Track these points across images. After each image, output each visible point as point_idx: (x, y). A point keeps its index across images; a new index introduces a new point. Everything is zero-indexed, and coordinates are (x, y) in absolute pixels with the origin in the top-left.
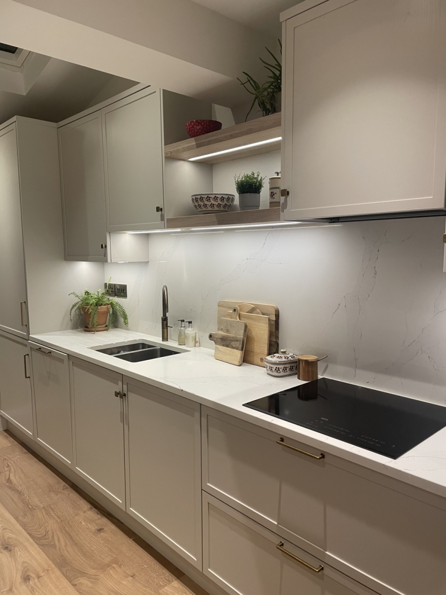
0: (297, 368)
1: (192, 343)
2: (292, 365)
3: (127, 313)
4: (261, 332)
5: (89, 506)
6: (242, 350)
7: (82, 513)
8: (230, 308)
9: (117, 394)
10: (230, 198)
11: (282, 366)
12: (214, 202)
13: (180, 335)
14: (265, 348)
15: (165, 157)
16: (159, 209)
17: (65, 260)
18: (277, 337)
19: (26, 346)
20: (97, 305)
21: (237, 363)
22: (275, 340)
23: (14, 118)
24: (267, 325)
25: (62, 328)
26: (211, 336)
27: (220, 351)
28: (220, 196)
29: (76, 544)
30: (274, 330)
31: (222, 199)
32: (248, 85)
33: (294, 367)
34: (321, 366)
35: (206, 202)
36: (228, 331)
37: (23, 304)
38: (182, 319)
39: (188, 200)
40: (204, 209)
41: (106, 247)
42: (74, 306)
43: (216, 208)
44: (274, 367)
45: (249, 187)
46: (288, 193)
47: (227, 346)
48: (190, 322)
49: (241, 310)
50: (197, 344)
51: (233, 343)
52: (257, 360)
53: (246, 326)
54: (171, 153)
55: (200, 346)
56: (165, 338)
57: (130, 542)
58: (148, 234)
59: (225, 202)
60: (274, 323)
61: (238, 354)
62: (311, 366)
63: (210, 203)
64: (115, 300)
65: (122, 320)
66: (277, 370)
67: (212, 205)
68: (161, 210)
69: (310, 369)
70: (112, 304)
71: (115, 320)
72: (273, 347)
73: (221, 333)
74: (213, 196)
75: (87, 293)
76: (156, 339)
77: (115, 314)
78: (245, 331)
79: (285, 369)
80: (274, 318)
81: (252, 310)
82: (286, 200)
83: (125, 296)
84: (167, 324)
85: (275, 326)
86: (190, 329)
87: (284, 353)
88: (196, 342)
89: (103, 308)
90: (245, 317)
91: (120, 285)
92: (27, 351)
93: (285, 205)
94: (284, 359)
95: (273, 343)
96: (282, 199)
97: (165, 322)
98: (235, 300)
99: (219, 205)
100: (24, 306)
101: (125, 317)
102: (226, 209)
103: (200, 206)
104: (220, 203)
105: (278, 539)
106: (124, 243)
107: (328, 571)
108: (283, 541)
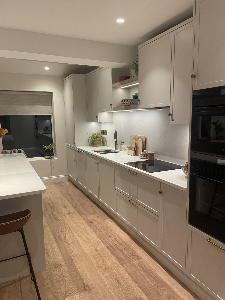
1: (124, 150)
4: (140, 145)
5: (90, 201)
6: (134, 151)
7: (88, 202)
8: (133, 137)
9: (96, 163)
10: (132, 101)
11: (143, 155)
12: (127, 102)
13: (121, 147)
14: (141, 150)
15: (113, 88)
17: (87, 122)
18: (146, 147)
19: (74, 150)
20: (97, 137)
21: (133, 155)
23: (72, 75)
24: (142, 143)
25: (86, 145)
26: (127, 147)
27: (129, 152)
28: (129, 100)
29: (84, 209)
30: (144, 144)
33: (147, 156)
34: (156, 156)
35: (124, 102)
36: (131, 145)
37: (74, 136)
38: (121, 142)
39: (120, 102)
41: (98, 117)
42: (90, 138)
43: (128, 104)
45: (136, 97)
46: (140, 101)
47: (131, 150)
48: (123, 143)
49: (136, 138)
50: (126, 150)
53: (136, 143)
54: (115, 86)
56: (116, 149)
57: (100, 210)
58: (113, 113)
60: (144, 142)
62: (152, 155)
64: (104, 136)
67: (126, 103)
70: (102, 137)
71: (104, 143)
72: (144, 150)
73: (130, 146)
74: (126, 100)
75: (94, 133)
76: (114, 149)
77: (103, 141)
78: (136, 144)
80: (144, 140)
81: (139, 138)
82: (140, 103)
83: (107, 135)
84: (117, 144)
86: (123, 145)
89: (99, 139)
90: (137, 140)
91: (105, 131)
92: (75, 152)
97: (117, 143)
98: (135, 135)
100: (74, 137)
101: (106, 142)
103: (124, 103)
104: (129, 102)
105: (129, 200)
106: (104, 116)
107: (138, 206)
108: (130, 200)
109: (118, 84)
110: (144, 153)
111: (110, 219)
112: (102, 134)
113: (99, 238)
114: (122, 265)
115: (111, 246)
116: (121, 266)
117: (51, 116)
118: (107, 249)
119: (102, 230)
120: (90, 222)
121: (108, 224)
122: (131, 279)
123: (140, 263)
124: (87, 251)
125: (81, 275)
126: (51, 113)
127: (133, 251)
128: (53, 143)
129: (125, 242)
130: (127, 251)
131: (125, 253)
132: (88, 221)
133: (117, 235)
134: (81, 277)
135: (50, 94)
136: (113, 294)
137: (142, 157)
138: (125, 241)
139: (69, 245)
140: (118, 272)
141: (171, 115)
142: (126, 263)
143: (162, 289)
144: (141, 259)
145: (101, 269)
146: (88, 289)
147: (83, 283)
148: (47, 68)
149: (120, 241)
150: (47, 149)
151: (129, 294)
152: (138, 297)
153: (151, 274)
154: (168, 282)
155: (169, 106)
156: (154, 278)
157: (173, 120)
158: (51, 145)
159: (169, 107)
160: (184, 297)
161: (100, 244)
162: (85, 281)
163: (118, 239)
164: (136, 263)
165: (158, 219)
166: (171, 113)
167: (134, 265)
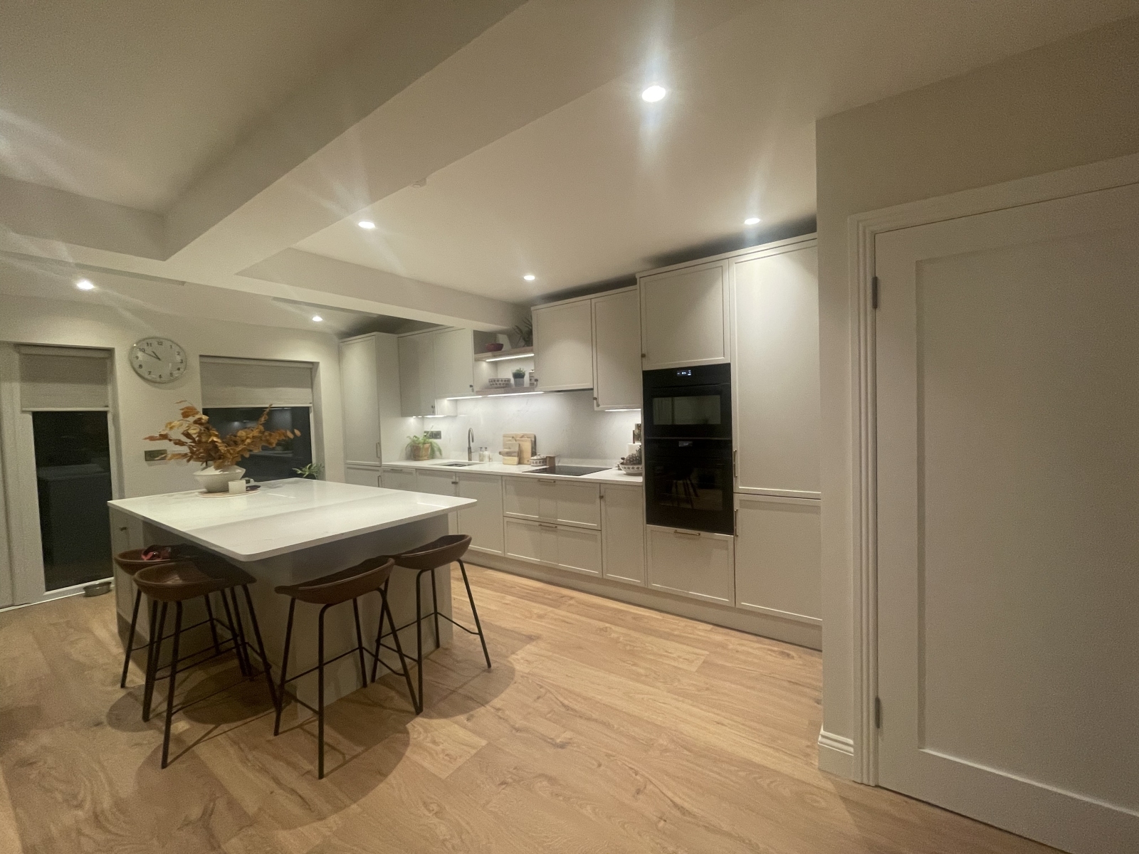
0: (546, 462)
1: (487, 459)
3: (441, 448)
4: (527, 447)
6: (518, 457)
8: (510, 437)
9: (453, 483)
10: (509, 380)
11: (538, 461)
13: (480, 456)
14: (530, 454)
15: (475, 360)
16: (471, 386)
17: (402, 416)
18: (535, 449)
19: (378, 471)
20: (424, 443)
21: (515, 464)
22: (534, 451)
23: (373, 333)
24: (530, 443)
25: (405, 460)
26: (500, 453)
27: (506, 459)
28: (504, 379)
33: (544, 461)
34: (556, 460)
35: (496, 383)
36: (510, 448)
38: (481, 447)
39: (487, 381)
40: (495, 386)
41: (434, 406)
42: (407, 445)
43: (502, 385)
44: (535, 461)
45: (519, 375)
46: (538, 380)
47: (510, 456)
48: (486, 448)
49: (516, 437)
51: (513, 454)
52: (526, 462)
53: (520, 445)
54: (478, 358)
55: (492, 461)
56: (470, 459)
58: (457, 400)
59: (507, 382)
60: (533, 442)
61: (516, 459)
62: (552, 459)
64: (434, 440)
65: (437, 453)
67: (500, 384)
69: (552, 461)
70: (431, 443)
71: (434, 452)
72: (534, 453)
73: (506, 450)
74: (500, 380)
75: (415, 437)
76: (464, 460)
77: (434, 449)
78: (519, 447)
79: (540, 462)
80: (533, 440)
81: (522, 437)
82: (537, 383)
83: (440, 438)
85: (534, 444)
86: (486, 452)
87: (539, 455)
88: (490, 459)
89: (427, 445)
90: (519, 441)
91: (436, 431)
92: (379, 474)
93: (537, 385)
94: (539, 458)
96: (535, 383)
97: (470, 450)
98: (512, 432)
99: (504, 384)
100: (378, 445)
101: (440, 450)
102: (507, 386)
103: (493, 384)
104: (504, 382)
105: (539, 523)
106: (445, 404)
107: (559, 527)
108: (541, 523)
109: (489, 354)
110: (535, 458)
112: (430, 438)
113: (496, 592)
114: (556, 608)
115: (524, 596)
116: (556, 610)
117: (308, 408)
118: (521, 600)
121: (493, 576)
122: (580, 616)
123: (577, 602)
124: (494, 608)
125: (512, 630)
126: (311, 403)
127: (558, 593)
128: (312, 463)
129: (538, 588)
130: (550, 595)
131: (550, 597)
133: (521, 584)
135: (310, 366)
136: (571, 633)
137: (536, 463)
140: (558, 615)
141: (596, 399)
142: (561, 606)
143: (622, 614)
144: (575, 598)
145: (533, 619)
146: (535, 638)
148: (317, 319)
150: (307, 473)
151: (590, 628)
152: (602, 627)
155: (592, 387)
156: (606, 609)
157: (598, 405)
158: (309, 468)
159: (592, 389)
160: (649, 615)
161: (506, 598)
162: (524, 633)
163: (526, 587)
164: (573, 603)
165: (599, 533)
166: (595, 396)
167: (572, 605)
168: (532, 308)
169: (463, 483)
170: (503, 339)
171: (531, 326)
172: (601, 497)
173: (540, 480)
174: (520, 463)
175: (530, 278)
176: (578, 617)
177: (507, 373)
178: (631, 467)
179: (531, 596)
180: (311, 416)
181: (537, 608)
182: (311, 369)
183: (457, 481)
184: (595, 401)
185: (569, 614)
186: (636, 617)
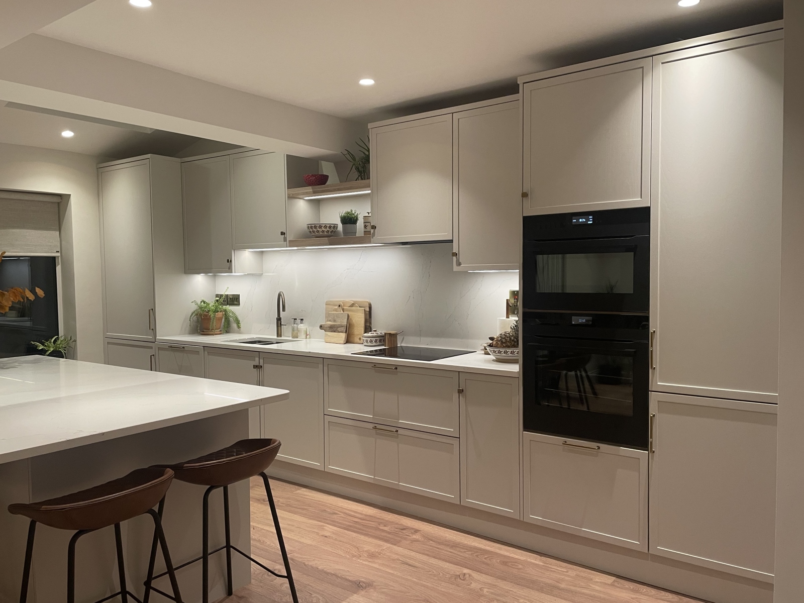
0: (384, 341)
1: (304, 335)
2: (381, 338)
3: (240, 318)
4: (359, 319)
6: (346, 332)
8: (336, 305)
9: (255, 367)
10: (335, 226)
11: (374, 339)
12: (324, 229)
13: (293, 330)
14: (363, 330)
15: (288, 197)
16: (283, 233)
17: (185, 273)
18: (370, 323)
19: (151, 348)
20: (216, 311)
21: (343, 342)
22: (368, 325)
23: (149, 156)
24: (364, 314)
25: (180, 334)
26: (321, 327)
27: (329, 336)
28: (329, 225)
30: (368, 318)
31: (330, 227)
32: (348, 156)
33: (382, 339)
34: (399, 338)
35: (319, 229)
36: (335, 321)
37: (151, 311)
38: (295, 318)
39: (305, 227)
40: (317, 234)
41: (231, 261)
42: (193, 313)
43: (325, 233)
44: (369, 339)
45: (349, 220)
46: (375, 227)
47: (334, 332)
48: (302, 320)
49: (344, 306)
50: (308, 337)
51: (339, 329)
52: (357, 340)
53: (348, 316)
54: (293, 195)
55: (310, 338)
56: (279, 334)
59: (332, 229)
60: (368, 313)
61: (343, 336)
62: (392, 337)
63: (321, 230)
64: (229, 308)
65: (234, 325)
66: (371, 341)
67: (323, 231)
68: (284, 233)
69: (392, 339)
70: (225, 311)
71: (229, 326)
72: (368, 329)
73: (329, 323)
74: (324, 225)
75: (204, 302)
77: (227, 320)
78: (348, 319)
79: (376, 341)
80: (368, 309)
81: (352, 305)
82: (374, 231)
84: (281, 323)
85: (369, 315)
86: (302, 325)
87: (375, 331)
88: (307, 335)
89: (220, 314)
90: (347, 310)
91: (233, 295)
93: (374, 234)
94: (375, 334)
95: (368, 327)
96: (372, 231)
97: (279, 322)
98: (339, 299)
99: (328, 232)
101: (238, 322)
102: (333, 234)
103: (314, 232)
104: (329, 230)
105: (373, 425)
106: (245, 258)
107: (400, 431)
108: (376, 425)
109: (309, 189)
110: (369, 334)
111: (304, 489)
112: (223, 304)
113: (311, 519)
114: (395, 545)
115: (351, 526)
116: (395, 547)
117: (54, 258)
118: (346, 531)
119: (306, 507)
120: (265, 501)
121: (307, 497)
122: (428, 557)
123: (423, 536)
124: (309, 542)
125: (332, 572)
126: (58, 252)
127: (397, 524)
128: (58, 335)
129: (370, 516)
130: (385, 526)
131: (386, 528)
132: (259, 500)
133: (346, 509)
134: (334, 575)
135: (58, 200)
136: (414, 580)
138: (367, 514)
139: (259, 541)
140: (397, 554)
141: (455, 254)
142: (400, 541)
143: (486, 557)
144: (420, 531)
145: (361, 558)
146: (365, 585)
147: (350, 581)
148: (67, 134)
149: (360, 516)
150: (52, 349)
151: (441, 574)
152: (458, 574)
153: (455, 545)
154: (488, 548)
155: (451, 239)
156: (463, 549)
157: (459, 264)
158: (55, 342)
159: (451, 241)
160: (525, 558)
161: (325, 528)
162: (350, 578)
163: (353, 513)
164: (417, 538)
165: (455, 442)
166: (455, 250)
167: (417, 541)
168: (370, 126)
169: (268, 367)
170: (327, 169)
171: (369, 151)
172: (461, 391)
173: (375, 365)
174: (348, 341)
175: (367, 82)
176: (424, 558)
177: (333, 216)
178: (503, 350)
179: (359, 527)
180: (59, 269)
181: (369, 544)
182: (58, 203)
183: (261, 364)
184: (454, 258)
185: (413, 554)
186: (506, 561)
